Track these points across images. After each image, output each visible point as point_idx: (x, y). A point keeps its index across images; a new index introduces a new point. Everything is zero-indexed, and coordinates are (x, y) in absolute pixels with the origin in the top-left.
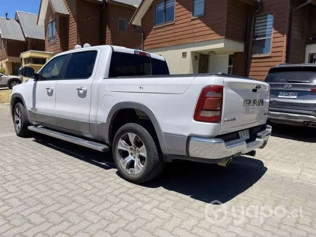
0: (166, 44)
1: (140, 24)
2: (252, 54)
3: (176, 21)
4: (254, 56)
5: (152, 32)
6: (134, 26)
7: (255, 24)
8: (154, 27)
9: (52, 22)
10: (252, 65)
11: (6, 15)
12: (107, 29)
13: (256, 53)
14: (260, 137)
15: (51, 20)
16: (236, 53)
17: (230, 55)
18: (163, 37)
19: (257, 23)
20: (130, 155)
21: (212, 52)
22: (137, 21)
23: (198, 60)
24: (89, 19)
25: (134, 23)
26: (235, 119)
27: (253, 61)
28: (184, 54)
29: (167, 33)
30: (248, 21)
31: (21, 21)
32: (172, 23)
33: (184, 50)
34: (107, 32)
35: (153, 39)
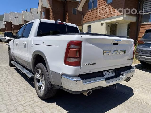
0: (94, 19)
1: (81, 10)
2: (141, 23)
3: (98, 7)
4: (142, 24)
5: (87, 14)
6: (79, 11)
7: (143, 5)
8: (88, 11)
9: (43, 12)
10: (141, 29)
11: (27, 10)
12: (67, 13)
13: (143, 22)
14: (122, 75)
15: (43, 11)
16: (131, 23)
17: (128, 24)
18: (92, 16)
19: (144, 5)
20: (41, 82)
21: (118, 22)
22: (80, 9)
23: (110, 27)
24: (58, 9)
25: (78, 10)
26: (95, 64)
27: (141, 26)
28: (102, 24)
29: (94, 13)
30: (139, 4)
31: (32, 12)
32: (96, 8)
33: (102, 22)
34: (67, 15)
35: (87, 17)
